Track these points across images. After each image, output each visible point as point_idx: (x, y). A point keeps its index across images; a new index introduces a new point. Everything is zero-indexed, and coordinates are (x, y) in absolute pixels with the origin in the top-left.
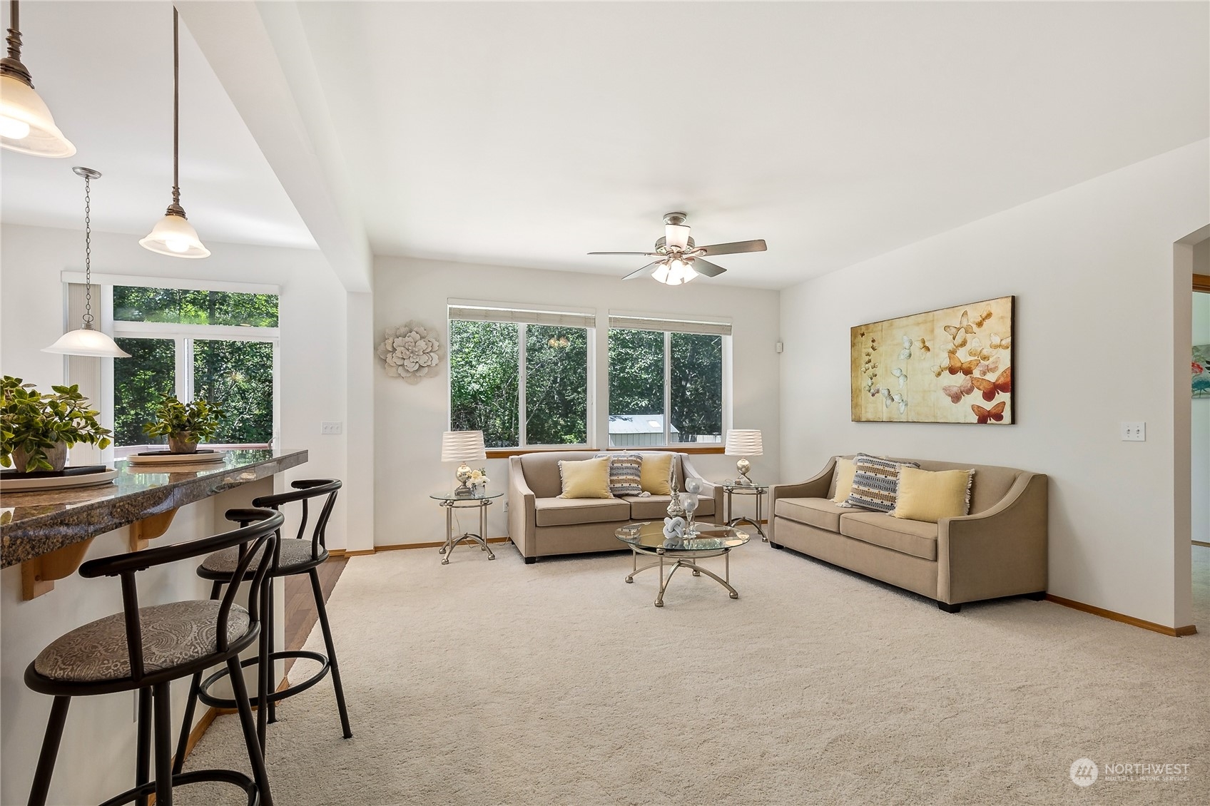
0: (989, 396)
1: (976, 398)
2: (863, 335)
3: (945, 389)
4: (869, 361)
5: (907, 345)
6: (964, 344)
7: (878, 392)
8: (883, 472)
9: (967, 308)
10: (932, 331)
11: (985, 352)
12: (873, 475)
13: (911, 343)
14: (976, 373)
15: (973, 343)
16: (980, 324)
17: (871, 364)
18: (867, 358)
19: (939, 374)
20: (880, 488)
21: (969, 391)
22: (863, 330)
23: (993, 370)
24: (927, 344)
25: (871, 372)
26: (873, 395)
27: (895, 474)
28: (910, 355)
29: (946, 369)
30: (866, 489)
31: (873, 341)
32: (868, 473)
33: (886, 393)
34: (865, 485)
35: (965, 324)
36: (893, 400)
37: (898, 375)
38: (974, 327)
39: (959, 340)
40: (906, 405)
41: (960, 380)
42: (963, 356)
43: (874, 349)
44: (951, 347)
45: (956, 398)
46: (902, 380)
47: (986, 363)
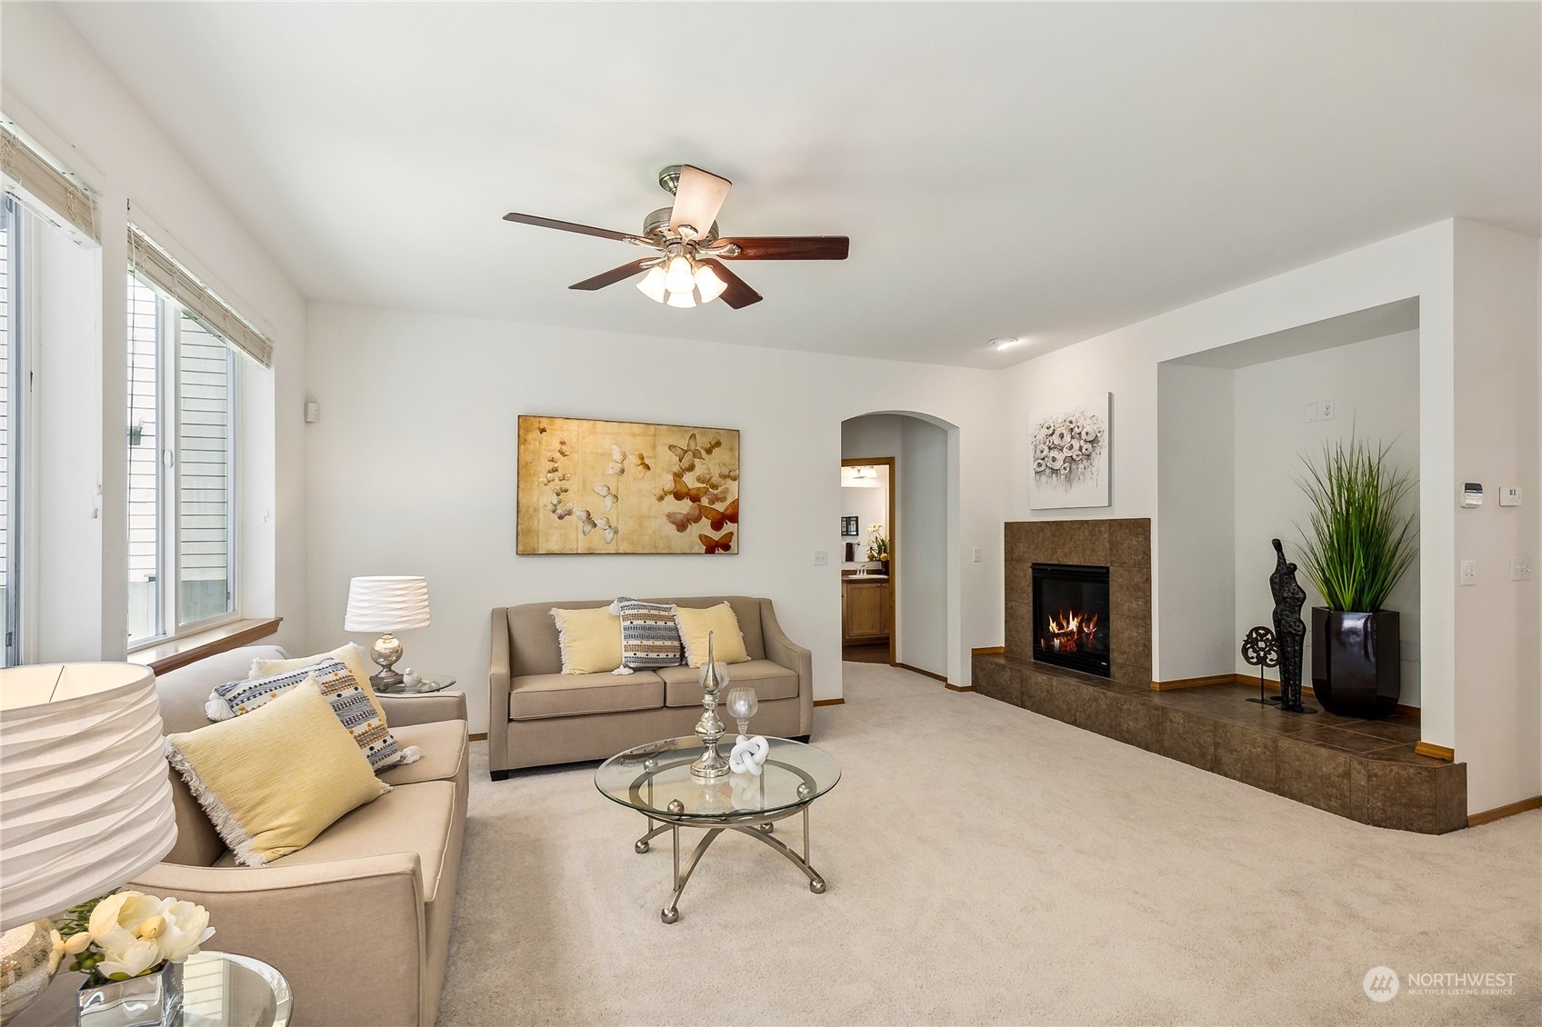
0: (717, 525)
1: (704, 527)
2: (543, 431)
3: (669, 516)
4: (555, 470)
5: (618, 457)
6: (691, 468)
7: (570, 513)
8: (661, 618)
9: (695, 432)
10: (654, 447)
11: (716, 479)
12: (653, 623)
13: (625, 457)
14: (705, 501)
15: (700, 469)
16: (709, 451)
17: (559, 474)
18: (551, 466)
19: (661, 498)
20: (663, 638)
21: (697, 520)
22: (544, 423)
23: (723, 499)
24: (646, 461)
25: (557, 485)
26: (561, 517)
27: (672, 618)
28: (623, 471)
29: (670, 493)
30: (650, 643)
31: (563, 443)
32: (648, 622)
33: (584, 515)
34: (648, 638)
35: (693, 447)
36: (595, 525)
37: (604, 492)
38: (703, 452)
39: (685, 463)
40: (616, 532)
41: (685, 506)
42: (690, 481)
43: (562, 453)
44: (676, 469)
45: (682, 526)
46: (609, 500)
47: (716, 492)
